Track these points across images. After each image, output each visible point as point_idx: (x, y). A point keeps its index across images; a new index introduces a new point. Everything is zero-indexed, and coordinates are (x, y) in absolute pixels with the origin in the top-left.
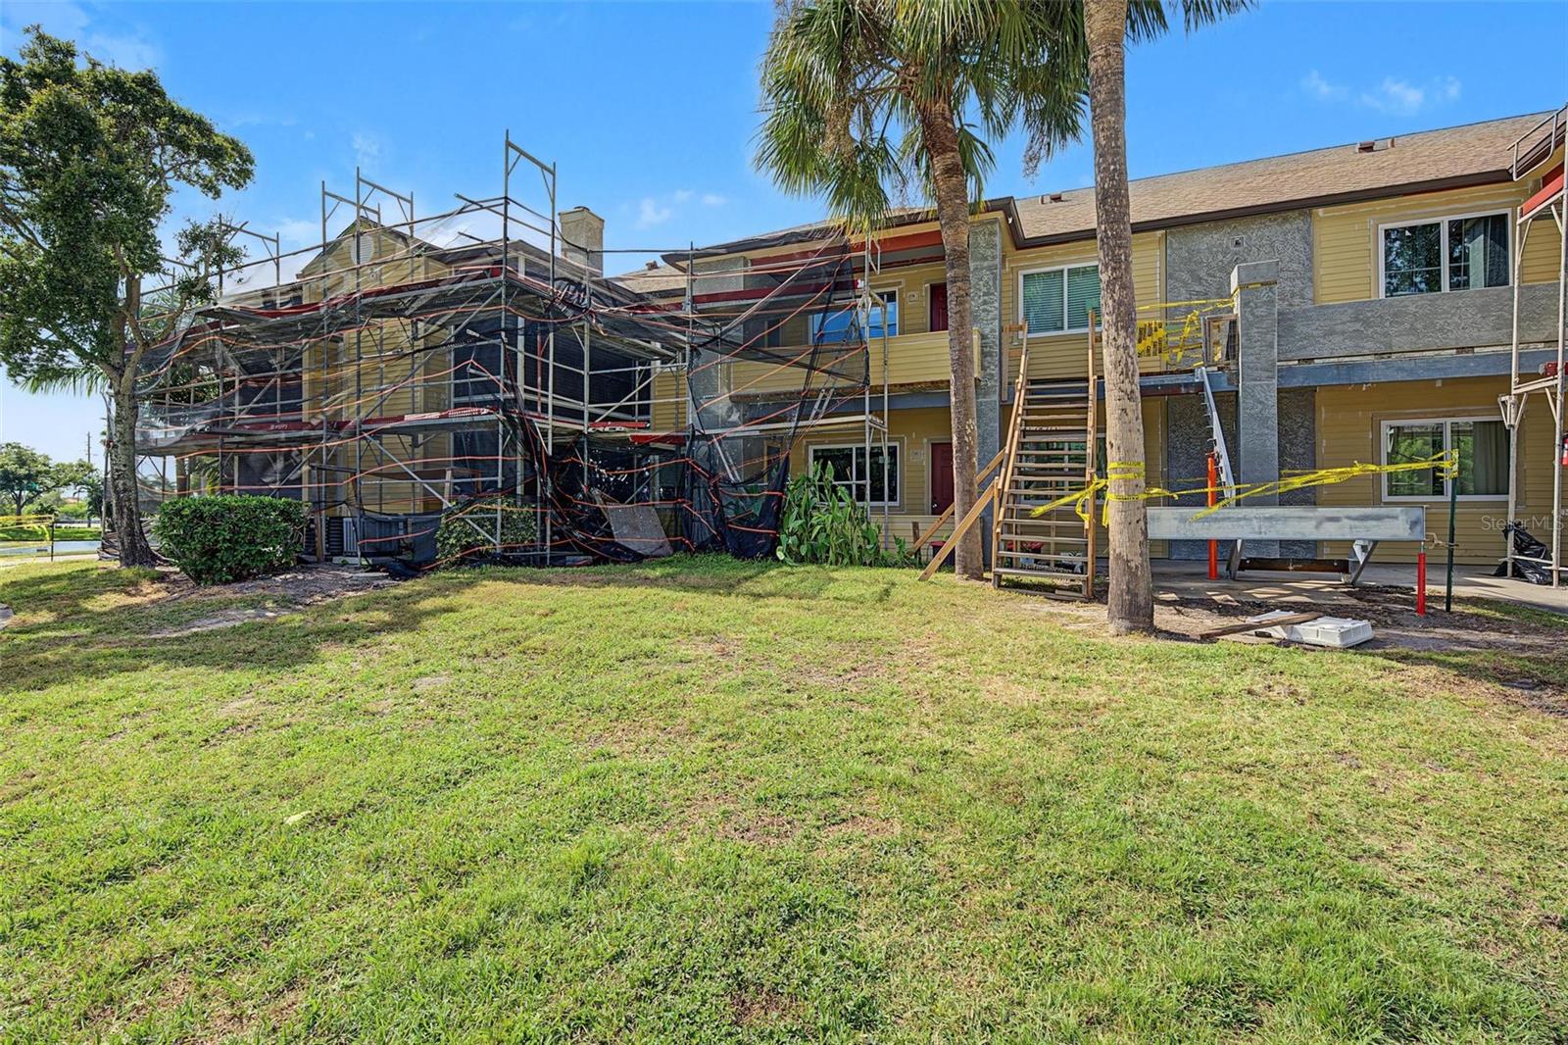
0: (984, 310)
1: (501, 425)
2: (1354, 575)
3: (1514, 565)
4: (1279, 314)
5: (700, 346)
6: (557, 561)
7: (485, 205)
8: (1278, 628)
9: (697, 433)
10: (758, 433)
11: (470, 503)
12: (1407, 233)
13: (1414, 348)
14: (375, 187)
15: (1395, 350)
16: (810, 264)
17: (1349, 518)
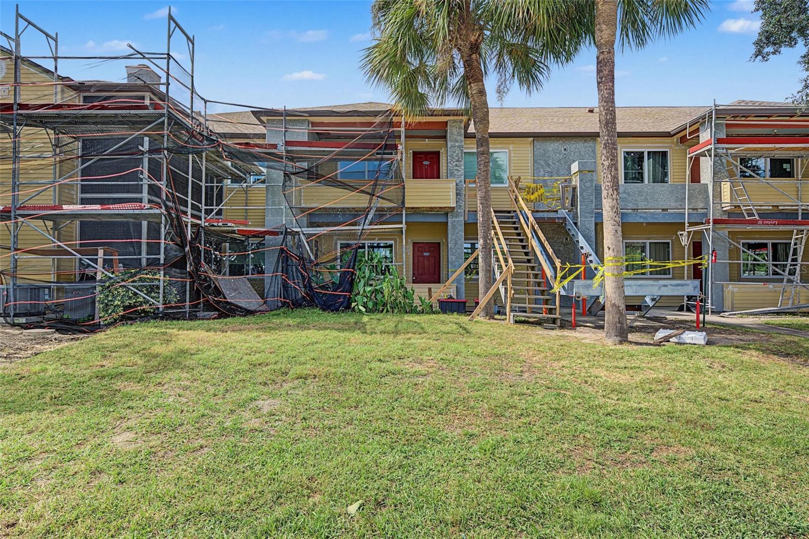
0: (456, 170)
1: (163, 218)
2: (645, 312)
3: (687, 306)
4: (595, 186)
5: (293, 174)
6: (193, 317)
7: (147, 56)
8: (674, 338)
9: (288, 230)
10: (325, 232)
11: (135, 275)
12: (632, 154)
13: (647, 208)
14: (30, 23)
15: (640, 208)
16: (370, 131)
17: (671, 285)
